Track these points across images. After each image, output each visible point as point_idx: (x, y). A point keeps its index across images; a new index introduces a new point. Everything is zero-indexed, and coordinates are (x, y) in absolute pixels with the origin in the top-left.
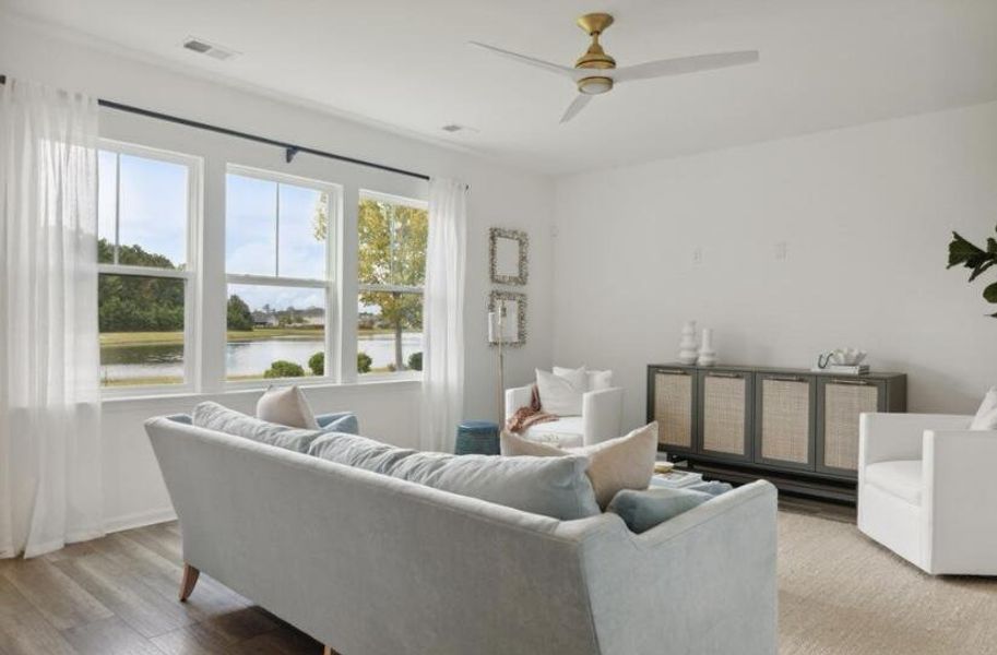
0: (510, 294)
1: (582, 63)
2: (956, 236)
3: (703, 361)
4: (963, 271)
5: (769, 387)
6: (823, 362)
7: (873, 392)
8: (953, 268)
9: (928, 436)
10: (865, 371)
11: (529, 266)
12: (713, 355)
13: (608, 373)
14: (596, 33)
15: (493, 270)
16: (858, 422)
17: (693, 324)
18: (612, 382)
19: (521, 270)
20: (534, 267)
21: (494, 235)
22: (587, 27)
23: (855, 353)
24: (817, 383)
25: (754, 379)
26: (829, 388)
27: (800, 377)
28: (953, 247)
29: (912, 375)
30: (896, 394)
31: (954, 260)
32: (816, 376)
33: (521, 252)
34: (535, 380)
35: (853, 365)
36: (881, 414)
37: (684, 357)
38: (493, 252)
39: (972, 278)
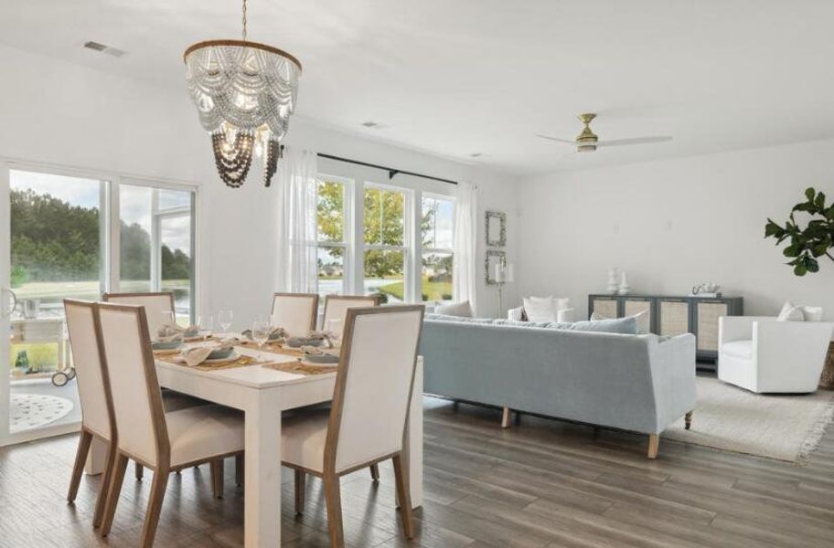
0: (496, 252)
1: (581, 139)
2: (769, 220)
3: (622, 291)
4: (773, 239)
5: (664, 306)
6: (695, 291)
7: (725, 307)
8: (768, 238)
9: (755, 324)
10: (719, 296)
11: (506, 234)
12: (628, 288)
13: (567, 300)
14: (587, 122)
15: (487, 237)
16: (717, 324)
17: (615, 269)
18: (569, 305)
19: (502, 238)
20: (509, 235)
21: (488, 215)
22: (583, 120)
23: (714, 285)
24: (693, 303)
25: (655, 302)
26: (700, 305)
27: (683, 300)
28: (767, 226)
29: (745, 296)
30: (737, 307)
31: (768, 234)
32: (692, 298)
33: (502, 226)
34: (523, 304)
35: (713, 292)
36: (730, 317)
37: (610, 290)
38: (487, 226)
39: (777, 244)
